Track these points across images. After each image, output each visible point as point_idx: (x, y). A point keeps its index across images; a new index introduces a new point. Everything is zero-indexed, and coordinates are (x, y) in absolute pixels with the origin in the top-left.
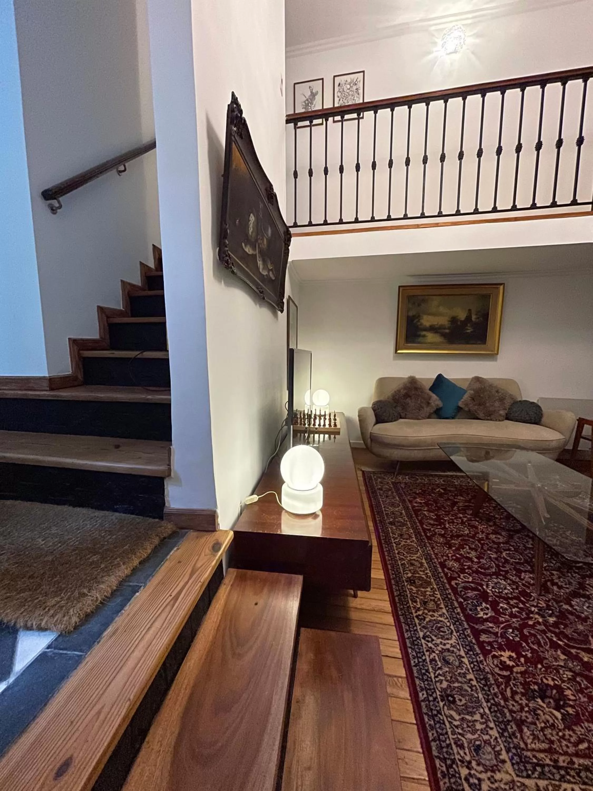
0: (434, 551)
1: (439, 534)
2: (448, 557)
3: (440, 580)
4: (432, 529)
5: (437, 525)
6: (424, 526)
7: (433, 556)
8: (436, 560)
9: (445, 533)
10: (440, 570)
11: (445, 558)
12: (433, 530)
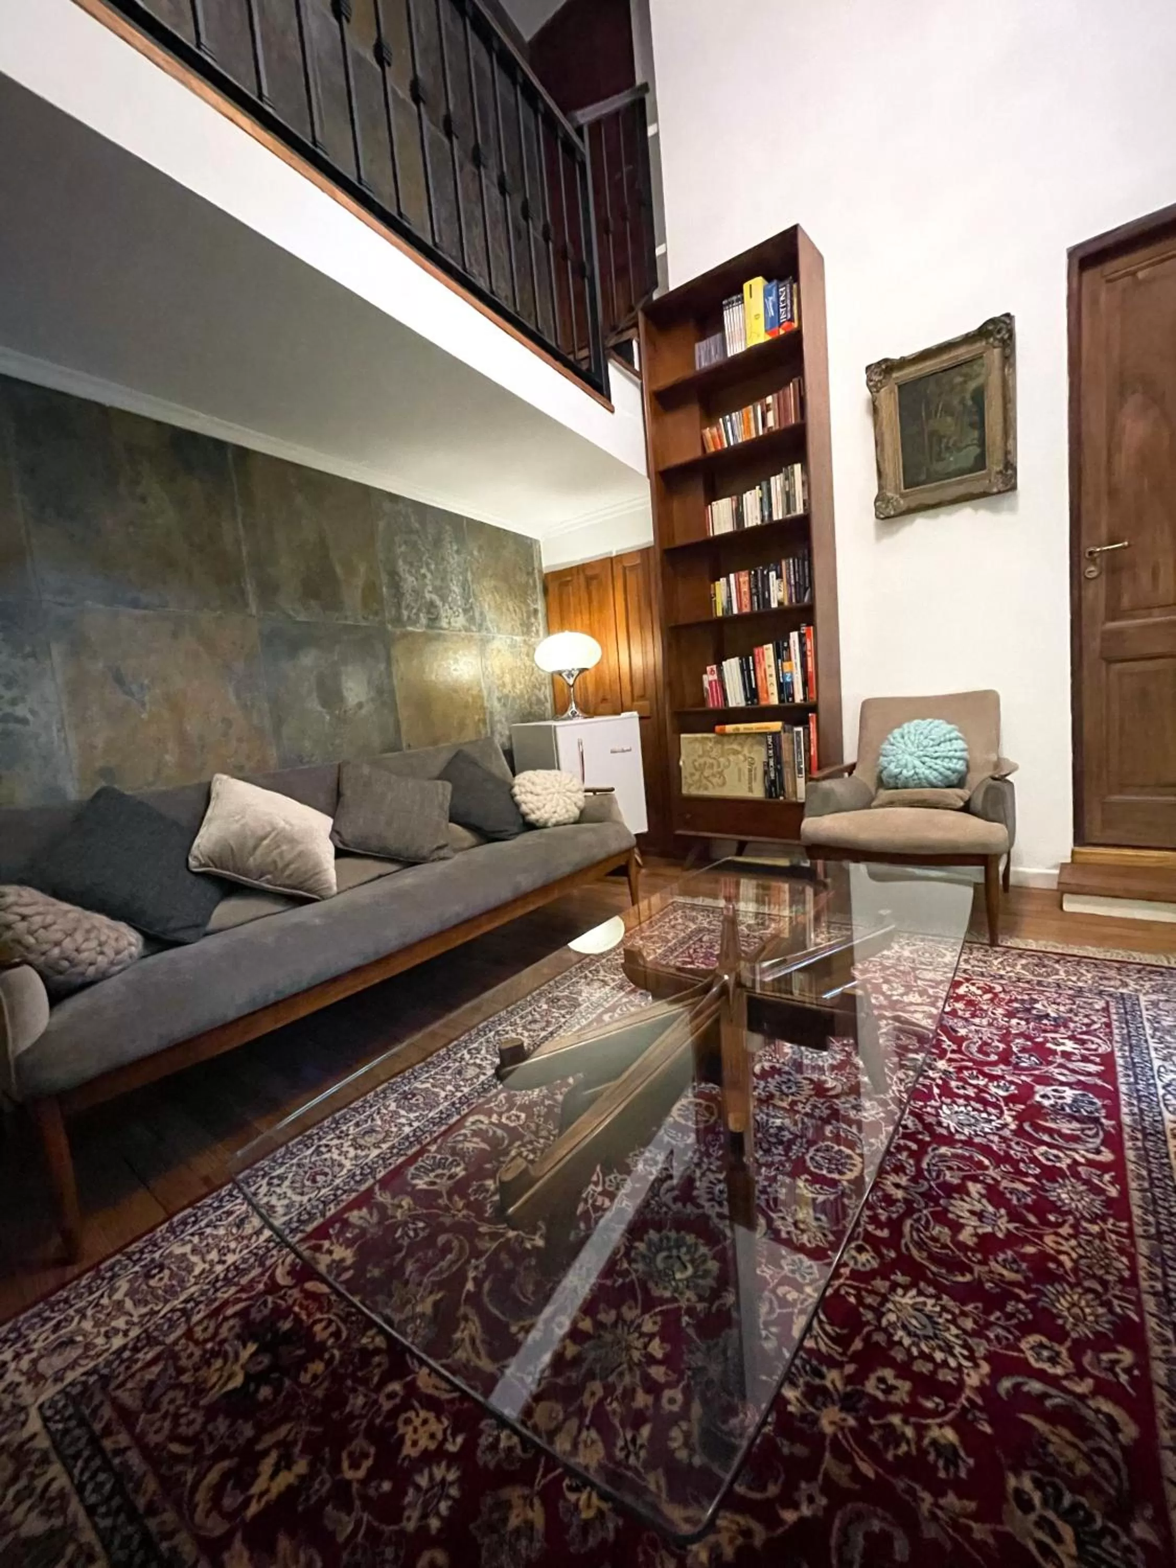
0: (1133, 1268)
1: (1059, 1335)
2: (1075, 1226)
3: (1150, 1172)
4: (1083, 1387)
5: (1036, 1403)
6: (1130, 1431)
7: (1143, 1247)
8: (1139, 1230)
9: (1026, 1329)
10: (1135, 1197)
11: (1095, 1229)
12: (1081, 1373)
